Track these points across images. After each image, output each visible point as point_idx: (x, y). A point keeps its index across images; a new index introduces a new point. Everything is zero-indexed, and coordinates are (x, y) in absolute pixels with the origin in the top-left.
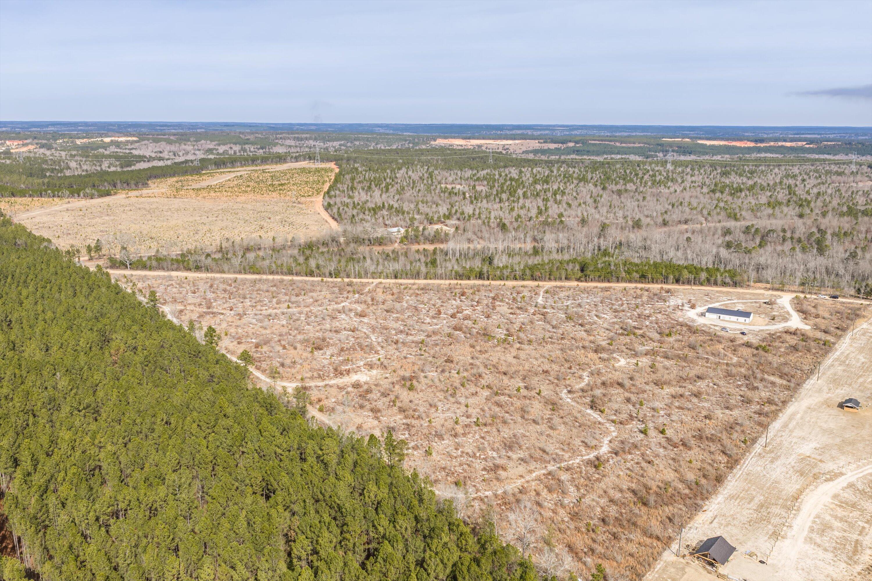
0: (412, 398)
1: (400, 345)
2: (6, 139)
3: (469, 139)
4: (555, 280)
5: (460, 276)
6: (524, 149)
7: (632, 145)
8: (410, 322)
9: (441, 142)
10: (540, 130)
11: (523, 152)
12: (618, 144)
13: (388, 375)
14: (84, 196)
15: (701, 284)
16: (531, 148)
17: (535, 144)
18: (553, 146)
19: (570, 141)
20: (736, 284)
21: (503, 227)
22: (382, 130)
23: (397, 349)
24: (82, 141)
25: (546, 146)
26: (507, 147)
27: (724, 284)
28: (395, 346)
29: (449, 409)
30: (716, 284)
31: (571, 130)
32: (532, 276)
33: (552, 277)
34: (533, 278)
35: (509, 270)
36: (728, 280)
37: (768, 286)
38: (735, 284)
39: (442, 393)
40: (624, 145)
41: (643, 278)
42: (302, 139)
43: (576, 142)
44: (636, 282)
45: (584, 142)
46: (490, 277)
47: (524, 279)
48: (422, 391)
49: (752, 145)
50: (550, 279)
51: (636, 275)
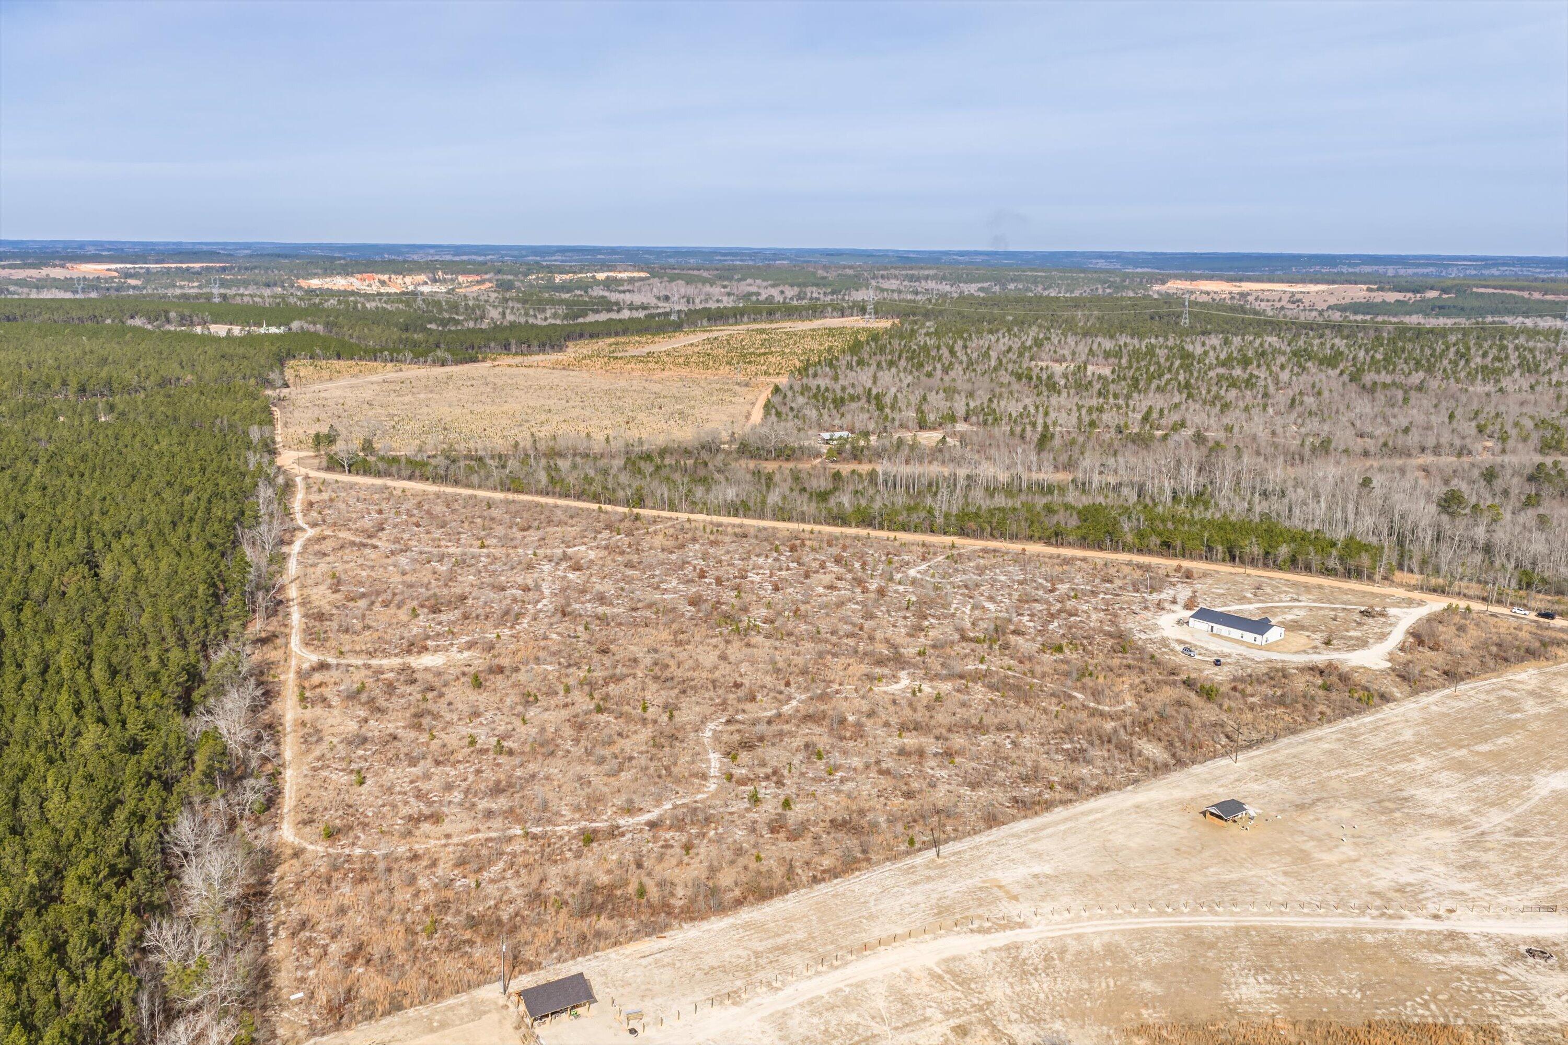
2: (458, 273)
3: (1241, 280)
4: (1002, 537)
5: (834, 519)
6: (1332, 301)
9: (1174, 286)
10: (1418, 265)
11: (1329, 308)
12: (1537, 296)
14: (434, 362)
15: (1279, 568)
16: (1347, 301)
17: (1358, 293)
18: (1392, 297)
19: (1432, 288)
20: (1350, 572)
22: (1102, 264)
24: (564, 277)
25: (1378, 297)
26: (1298, 296)
27: (1326, 570)
30: (1308, 568)
31: (1486, 266)
32: (961, 528)
33: (997, 533)
34: (963, 532)
38: (1348, 573)
40: (1549, 297)
41: (1165, 546)
42: (918, 279)
43: (1444, 291)
45: (1460, 289)
47: (945, 533)
50: (992, 535)
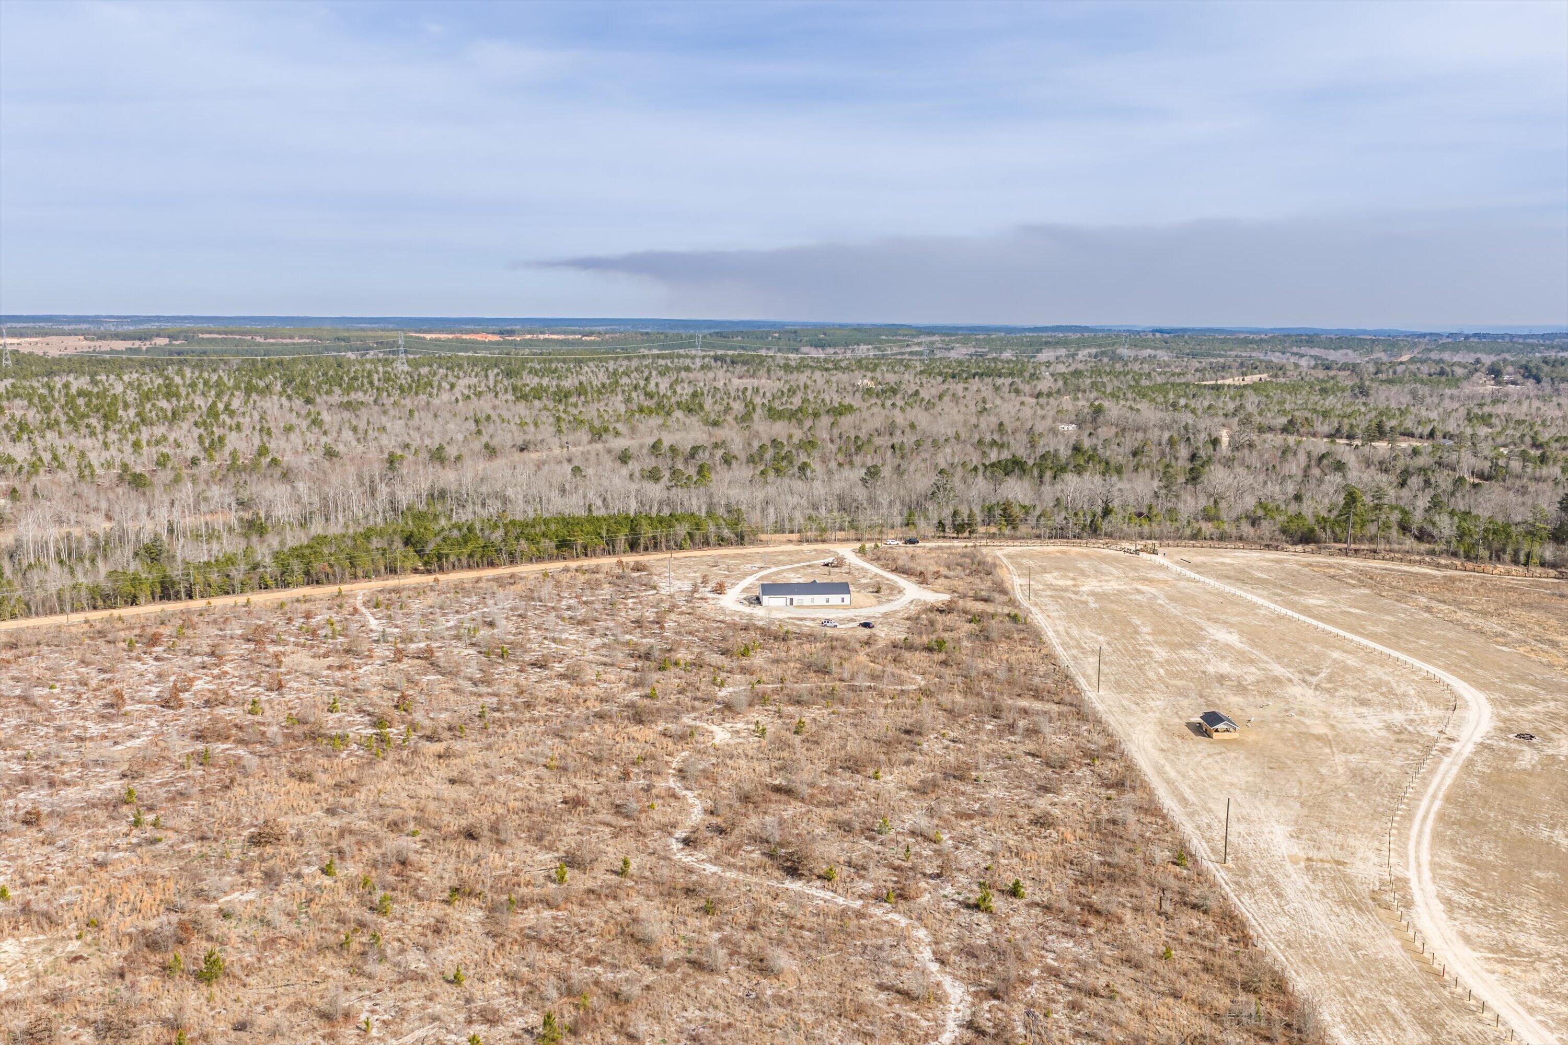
0: (238, 1013)
1: (50, 826)
4: (367, 576)
5: (105, 597)
7: (288, 341)
8: (31, 744)
12: (260, 339)
13: (74, 946)
15: (681, 547)
17: (80, 343)
19: (158, 336)
20: (742, 538)
21: (138, 482)
23: (48, 841)
27: (722, 541)
28: (32, 832)
29: (402, 1013)
30: (706, 543)
32: (307, 573)
33: (360, 573)
34: (312, 579)
35: (243, 567)
36: (726, 533)
37: (795, 537)
38: (740, 539)
39: (330, 957)
40: (272, 341)
41: (564, 546)
43: (172, 337)
44: (551, 558)
45: (187, 336)
46: (197, 589)
47: (286, 585)
48: (249, 970)
49: (496, 338)
50: (355, 577)
51: (548, 544)
